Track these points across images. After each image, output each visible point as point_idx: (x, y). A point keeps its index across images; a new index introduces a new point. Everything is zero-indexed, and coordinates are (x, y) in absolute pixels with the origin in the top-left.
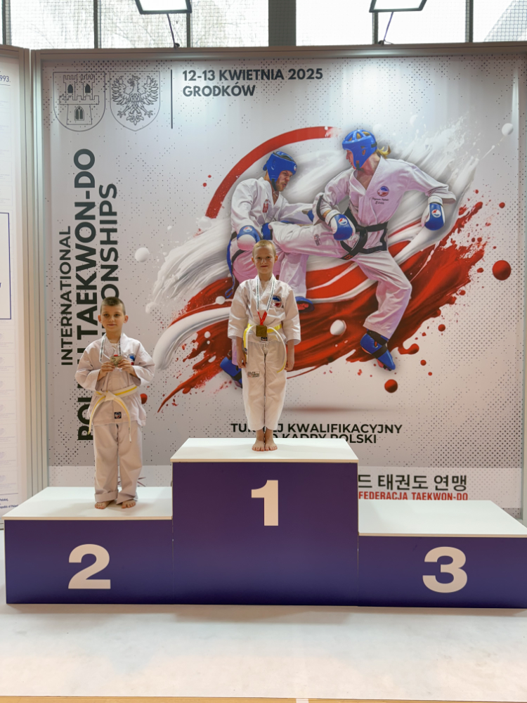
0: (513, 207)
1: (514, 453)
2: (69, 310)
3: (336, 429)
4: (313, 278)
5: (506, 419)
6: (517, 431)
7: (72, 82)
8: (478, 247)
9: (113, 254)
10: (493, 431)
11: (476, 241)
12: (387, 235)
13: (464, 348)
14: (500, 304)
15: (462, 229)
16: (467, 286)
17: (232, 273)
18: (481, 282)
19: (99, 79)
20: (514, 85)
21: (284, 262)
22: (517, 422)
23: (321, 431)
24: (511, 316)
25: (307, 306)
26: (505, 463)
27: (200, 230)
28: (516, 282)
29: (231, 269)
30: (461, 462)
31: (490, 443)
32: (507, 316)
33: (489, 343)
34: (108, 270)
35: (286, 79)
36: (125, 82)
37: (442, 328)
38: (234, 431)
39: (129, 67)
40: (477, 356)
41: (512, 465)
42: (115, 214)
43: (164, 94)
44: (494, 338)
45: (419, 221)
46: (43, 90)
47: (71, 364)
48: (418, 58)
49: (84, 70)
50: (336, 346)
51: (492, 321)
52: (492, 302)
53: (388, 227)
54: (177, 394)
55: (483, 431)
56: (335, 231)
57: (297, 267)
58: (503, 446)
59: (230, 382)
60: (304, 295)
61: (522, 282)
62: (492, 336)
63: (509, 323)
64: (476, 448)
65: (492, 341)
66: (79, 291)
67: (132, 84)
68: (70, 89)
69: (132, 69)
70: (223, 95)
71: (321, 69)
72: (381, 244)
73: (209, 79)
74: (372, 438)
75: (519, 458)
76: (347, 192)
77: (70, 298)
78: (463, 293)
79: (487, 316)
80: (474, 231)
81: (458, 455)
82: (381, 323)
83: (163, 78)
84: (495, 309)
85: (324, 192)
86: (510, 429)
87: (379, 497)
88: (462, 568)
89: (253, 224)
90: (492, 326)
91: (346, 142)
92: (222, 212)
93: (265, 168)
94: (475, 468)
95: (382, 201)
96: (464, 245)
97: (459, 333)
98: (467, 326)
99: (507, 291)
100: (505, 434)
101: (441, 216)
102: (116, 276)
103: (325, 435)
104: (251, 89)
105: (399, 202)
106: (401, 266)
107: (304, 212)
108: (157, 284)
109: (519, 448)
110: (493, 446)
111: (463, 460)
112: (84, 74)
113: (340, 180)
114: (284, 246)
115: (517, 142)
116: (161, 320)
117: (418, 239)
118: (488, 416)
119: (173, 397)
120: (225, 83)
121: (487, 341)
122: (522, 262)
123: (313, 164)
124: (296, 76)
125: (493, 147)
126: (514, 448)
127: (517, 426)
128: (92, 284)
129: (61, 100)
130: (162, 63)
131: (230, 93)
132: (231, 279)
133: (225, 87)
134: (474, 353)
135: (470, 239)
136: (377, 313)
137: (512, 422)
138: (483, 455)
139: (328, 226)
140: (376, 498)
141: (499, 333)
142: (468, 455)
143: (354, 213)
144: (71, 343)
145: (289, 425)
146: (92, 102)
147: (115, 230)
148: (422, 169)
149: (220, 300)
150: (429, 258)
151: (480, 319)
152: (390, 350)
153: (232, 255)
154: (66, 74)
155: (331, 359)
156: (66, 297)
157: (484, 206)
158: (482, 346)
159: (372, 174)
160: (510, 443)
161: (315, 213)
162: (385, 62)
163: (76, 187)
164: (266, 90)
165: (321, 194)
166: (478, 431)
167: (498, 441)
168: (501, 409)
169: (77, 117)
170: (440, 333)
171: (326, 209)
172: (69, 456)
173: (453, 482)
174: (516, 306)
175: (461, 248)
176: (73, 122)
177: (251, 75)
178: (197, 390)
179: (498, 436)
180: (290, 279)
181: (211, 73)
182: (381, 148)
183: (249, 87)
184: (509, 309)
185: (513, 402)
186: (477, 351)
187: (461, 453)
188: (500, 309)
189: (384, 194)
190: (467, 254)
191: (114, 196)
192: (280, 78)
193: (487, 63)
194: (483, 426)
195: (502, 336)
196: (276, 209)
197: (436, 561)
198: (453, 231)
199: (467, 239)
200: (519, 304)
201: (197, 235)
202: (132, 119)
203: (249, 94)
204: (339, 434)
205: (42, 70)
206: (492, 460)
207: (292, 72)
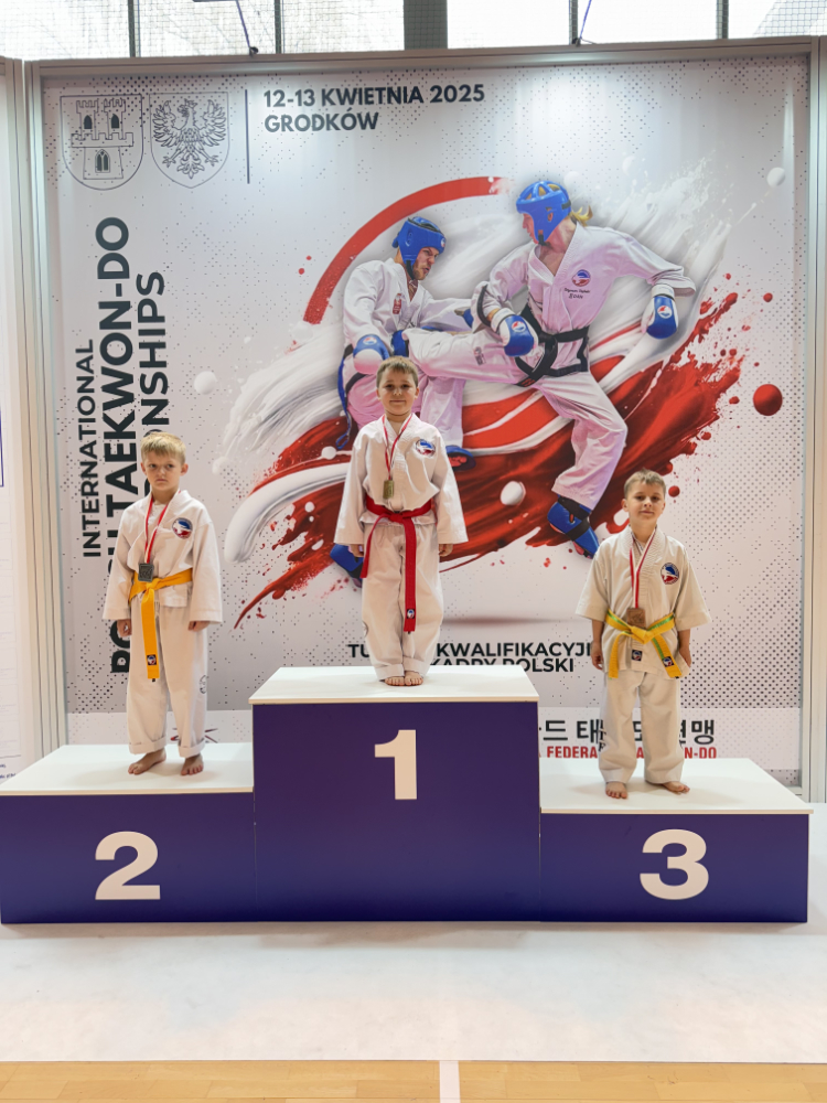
0: (785, 300)
1: (788, 685)
2: (93, 471)
3: (511, 650)
4: (472, 417)
5: (775, 633)
6: (792, 651)
7: (90, 112)
8: (731, 363)
9: (160, 382)
10: (755, 651)
11: (728, 354)
12: (588, 347)
13: (710, 523)
14: (765, 453)
15: (705, 336)
16: (714, 425)
17: (346, 410)
18: (735, 418)
19: (132, 106)
20: (787, 106)
21: (428, 391)
22: (793, 636)
23: (489, 654)
24: (783, 472)
25: (463, 460)
26: (774, 700)
27: (295, 343)
28: (791, 418)
29: (345, 404)
30: (705, 700)
31: (751, 670)
32: (776, 472)
33: (748, 514)
34: (153, 407)
35: (427, 102)
36: (174, 111)
37: (675, 492)
38: (354, 655)
39: (181, 86)
40: (729, 534)
41: (784, 703)
42: (162, 319)
43: (235, 128)
44: (756, 507)
45: (638, 324)
46: (44, 124)
47: (98, 554)
48: (635, 66)
49: (109, 91)
50: (510, 521)
51: (753, 480)
52: (753, 449)
53: (589, 335)
54: (263, 600)
55: (740, 652)
56: (506, 341)
57: (449, 399)
58: (770, 674)
59: (346, 581)
60: (459, 443)
61: (799, 417)
62: (753, 503)
63: (779, 483)
64: (728, 678)
65: (752, 511)
66: (107, 441)
67: (185, 113)
68: (88, 123)
69: (185, 89)
70: (328, 129)
71: (481, 86)
72: (578, 362)
73: (306, 104)
74: (567, 665)
75: (796, 692)
76: (525, 281)
77: (95, 452)
78: (707, 436)
79: (745, 472)
80: (724, 338)
81: (701, 689)
82: (579, 485)
83: (232, 103)
84: (757, 461)
85: (488, 280)
86: (781, 647)
87: (579, 755)
88: (700, 862)
89: (378, 333)
90: (753, 488)
91: (523, 201)
92: (329, 313)
93: (395, 244)
94: (728, 708)
95: (580, 294)
96: (709, 362)
97: (702, 500)
98: (714, 488)
99: (776, 433)
100: (774, 655)
101: (673, 316)
102: (165, 417)
103: (494, 660)
104: (372, 119)
105: (606, 294)
106: (611, 395)
107: (458, 313)
108: (230, 428)
109: (796, 677)
110: (755, 674)
111: (709, 696)
112: (109, 98)
113: (514, 261)
114: (426, 366)
115: (792, 197)
116: (237, 486)
117: (637, 352)
118: (748, 628)
119: (257, 605)
120: (330, 110)
121: (745, 511)
122: (799, 386)
123: (471, 236)
124: (442, 96)
125: (754, 205)
126: (788, 677)
127: (793, 643)
128: (127, 430)
129: (74, 141)
130: (230, 80)
131: (339, 126)
132: (345, 419)
133: (331, 117)
134: (725, 530)
135: (718, 351)
136: (572, 469)
137: (785, 636)
138: (739, 689)
139: (496, 334)
140: (574, 756)
141: (764, 499)
142: (716, 689)
143: (536, 312)
144: (97, 522)
145: (439, 645)
146: (123, 143)
147: (162, 345)
148: (641, 242)
149: (328, 452)
150: (654, 382)
151: (733, 476)
152: (594, 528)
153: (345, 382)
154: (81, 99)
155: (502, 542)
156: (88, 450)
157: (739, 299)
158: (737, 519)
159: (565, 252)
160: (781, 670)
161: (474, 314)
162: (582, 74)
163: (100, 277)
164: (396, 120)
165: (483, 283)
166: (732, 652)
167: (762, 666)
168: (767, 617)
169: (99, 168)
170: (672, 499)
171: (492, 307)
172: (98, 698)
173: (694, 730)
174: (791, 456)
175: (703, 365)
176: (94, 175)
177: (372, 96)
178: (295, 593)
179: (763, 659)
180: (438, 417)
181: (309, 94)
182: (577, 210)
183: (368, 116)
184: (780, 460)
185: (786, 606)
186: (729, 526)
187: (705, 685)
188: (764, 460)
189: (582, 282)
190: (713, 375)
191: (160, 292)
192: (418, 101)
193: (743, 72)
194: (740, 644)
195: (768, 503)
196: (414, 309)
197: (659, 850)
198: (691, 339)
199: (713, 351)
200: (795, 452)
201: (291, 350)
202: (185, 169)
203: (368, 126)
204: (516, 659)
205: (43, 93)
206: (754, 696)
207: (436, 91)
